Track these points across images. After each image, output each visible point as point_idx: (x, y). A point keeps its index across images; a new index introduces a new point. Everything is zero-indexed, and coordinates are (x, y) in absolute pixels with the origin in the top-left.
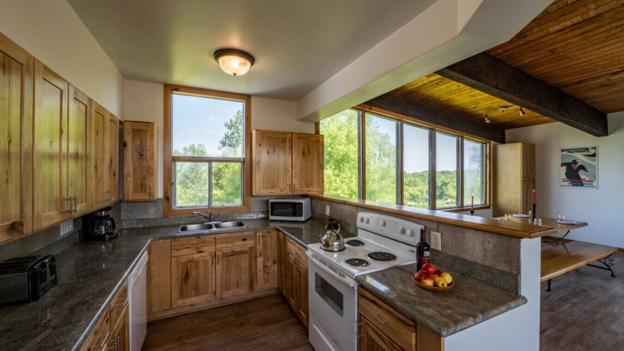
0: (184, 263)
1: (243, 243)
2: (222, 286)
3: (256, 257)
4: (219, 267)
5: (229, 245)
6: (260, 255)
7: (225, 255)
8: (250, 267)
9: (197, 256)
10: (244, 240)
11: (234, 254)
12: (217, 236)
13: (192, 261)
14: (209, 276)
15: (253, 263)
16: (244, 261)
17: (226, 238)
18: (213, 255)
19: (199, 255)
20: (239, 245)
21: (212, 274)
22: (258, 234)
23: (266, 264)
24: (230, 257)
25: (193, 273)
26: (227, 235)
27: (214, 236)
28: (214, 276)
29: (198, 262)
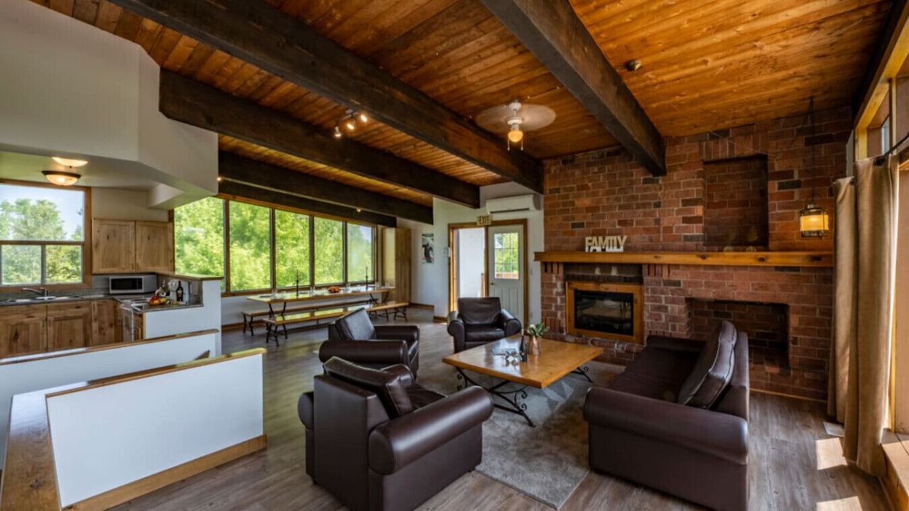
0: (13, 326)
1: (77, 310)
2: (54, 343)
3: (91, 322)
4: (51, 329)
5: (62, 312)
6: (96, 320)
7: (56, 320)
8: (85, 330)
9: (26, 320)
10: (78, 307)
11: (66, 318)
12: (48, 305)
13: (22, 324)
14: (41, 336)
15: (88, 326)
16: (78, 325)
17: (59, 306)
18: (44, 319)
19: (30, 319)
20: (72, 312)
21: (43, 334)
22: (93, 303)
23: (103, 326)
24: (63, 322)
25: (23, 334)
26: (61, 304)
27: (45, 305)
28: (45, 336)
29: (28, 325)
